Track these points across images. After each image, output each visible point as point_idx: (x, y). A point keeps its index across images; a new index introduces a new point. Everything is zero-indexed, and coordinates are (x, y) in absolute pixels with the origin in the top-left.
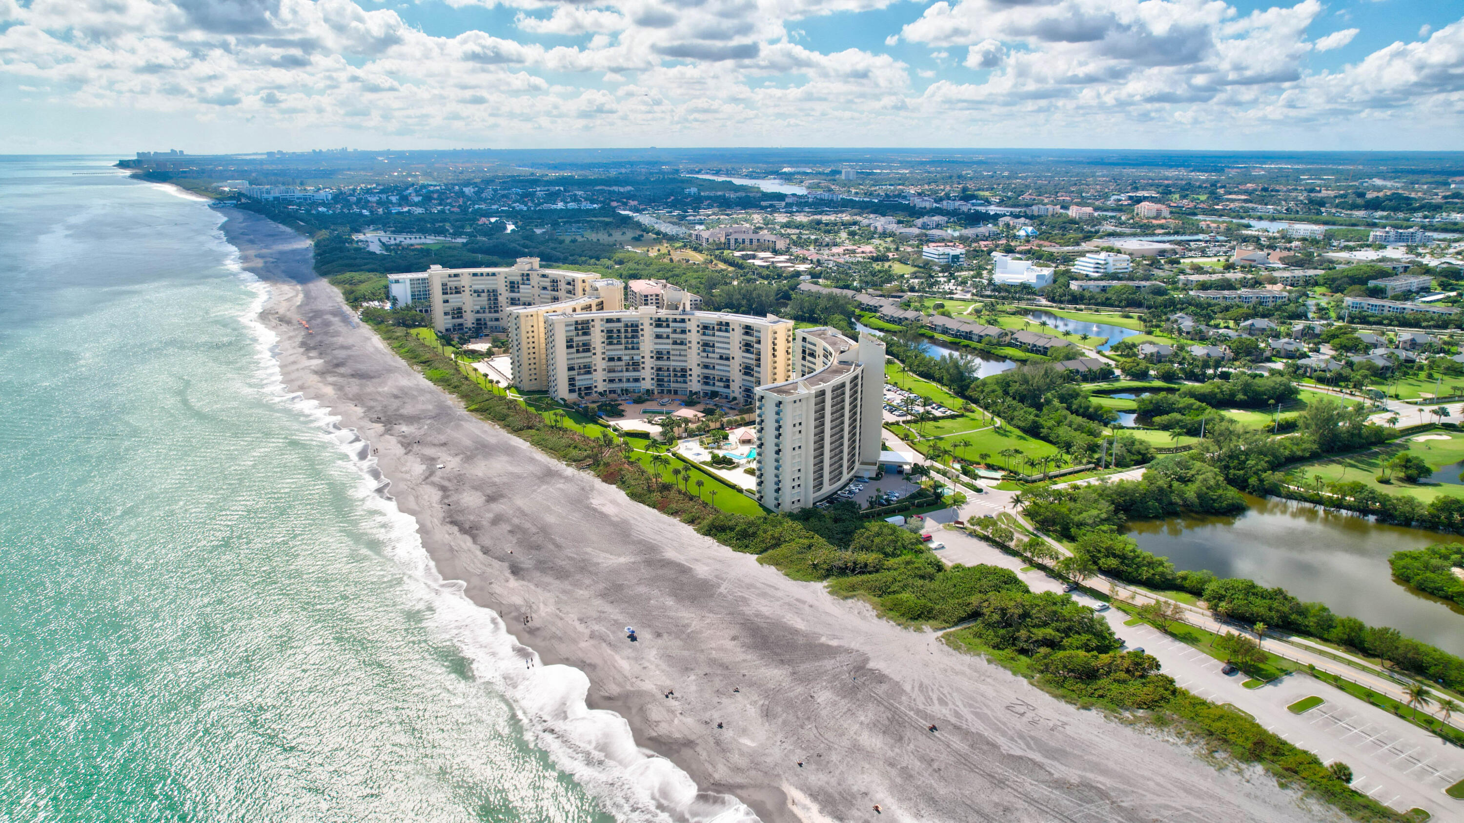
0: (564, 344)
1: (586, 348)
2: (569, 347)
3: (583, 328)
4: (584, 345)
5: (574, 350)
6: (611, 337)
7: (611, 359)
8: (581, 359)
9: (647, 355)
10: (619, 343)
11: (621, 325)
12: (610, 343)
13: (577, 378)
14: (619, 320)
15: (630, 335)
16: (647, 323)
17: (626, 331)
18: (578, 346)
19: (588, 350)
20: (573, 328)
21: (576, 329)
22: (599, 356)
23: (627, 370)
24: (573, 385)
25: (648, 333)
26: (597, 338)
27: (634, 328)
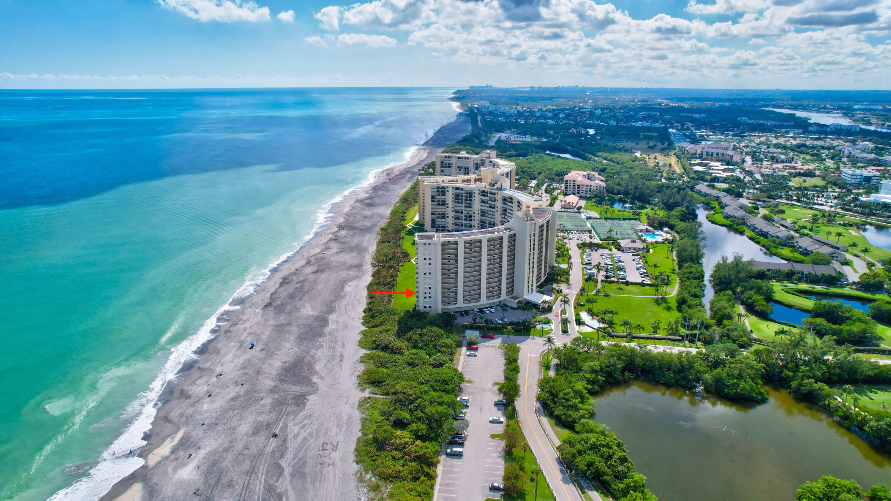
0: (430, 200)
1: (443, 203)
2: (433, 201)
3: (442, 191)
4: (442, 201)
5: (436, 203)
6: (457, 198)
7: (457, 212)
8: (439, 209)
9: (477, 212)
10: (462, 203)
11: (463, 192)
12: (458, 202)
13: (437, 220)
14: (462, 189)
15: (468, 199)
16: (477, 192)
17: (467, 196)
18: (439, 201)
19: (444, 205)
20: (436, 190)
21: (438, 191)
22: (450, 209)
23: (466, 220)
24: (435, 223)
25: (477, 198)
26: (449, 198)
27: (470, 195)
